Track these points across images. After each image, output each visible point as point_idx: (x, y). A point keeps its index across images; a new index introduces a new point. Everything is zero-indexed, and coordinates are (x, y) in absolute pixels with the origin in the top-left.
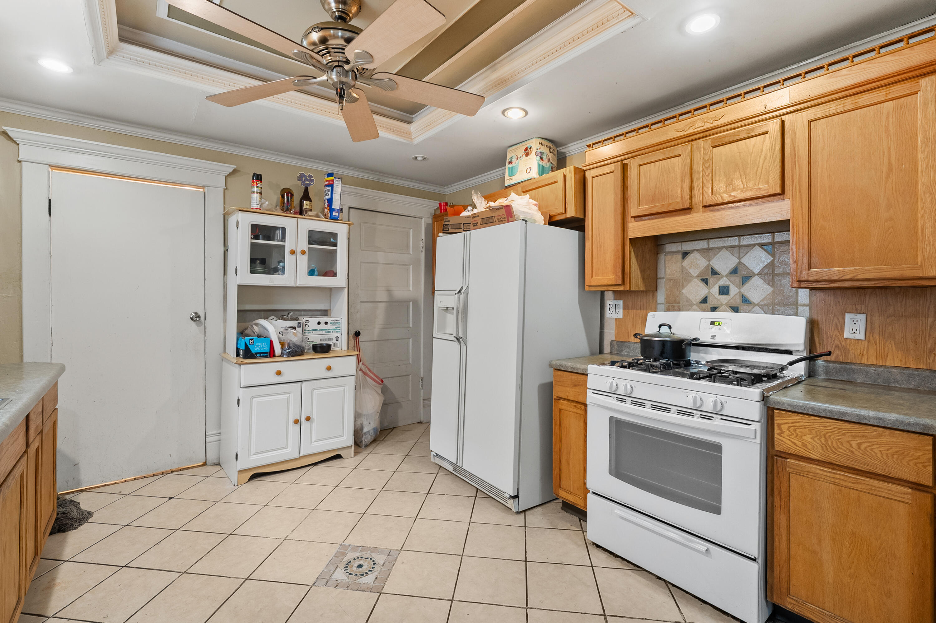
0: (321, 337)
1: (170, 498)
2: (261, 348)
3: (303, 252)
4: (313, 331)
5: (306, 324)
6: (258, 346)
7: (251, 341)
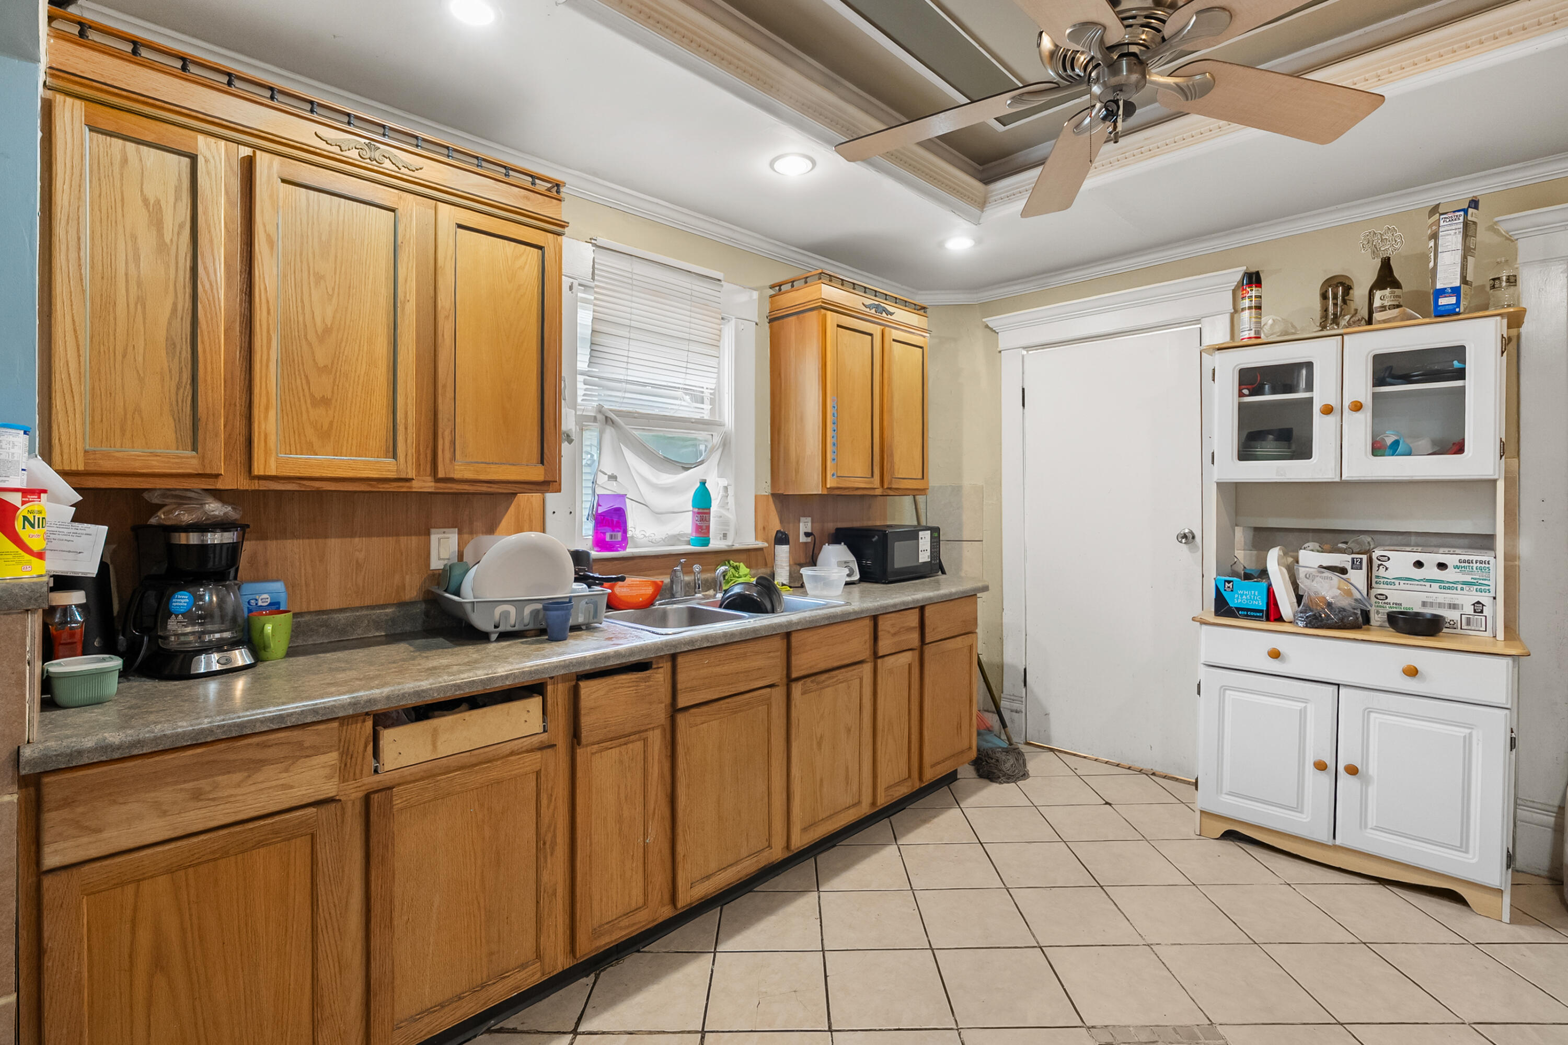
0: (1423, 597)
1: (1107, 803)
2: (1247, 600)
3: (1357, 407)
4: (1402, 582)
5: (1380, 563)
6: (1242, 596)
7: (1227, 584)
